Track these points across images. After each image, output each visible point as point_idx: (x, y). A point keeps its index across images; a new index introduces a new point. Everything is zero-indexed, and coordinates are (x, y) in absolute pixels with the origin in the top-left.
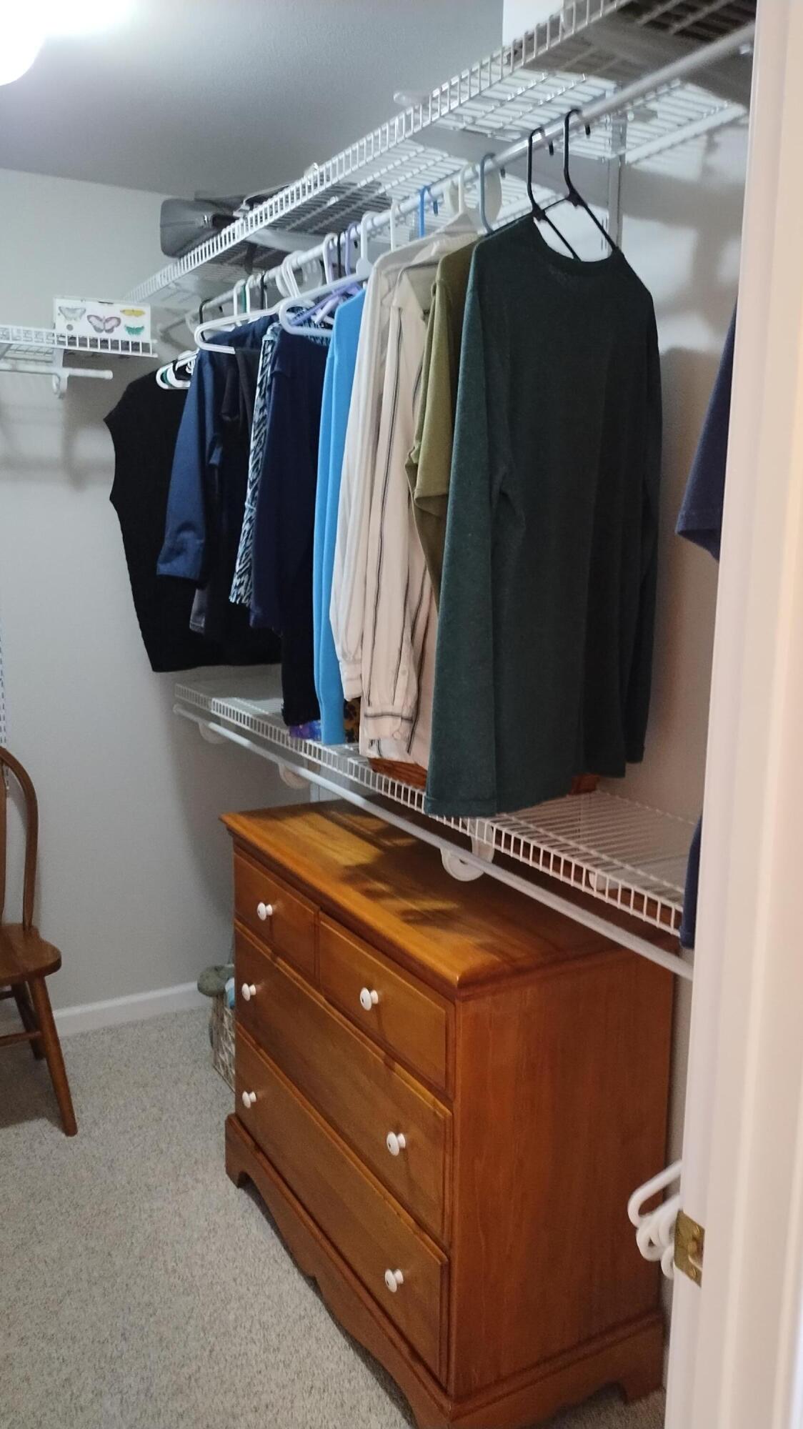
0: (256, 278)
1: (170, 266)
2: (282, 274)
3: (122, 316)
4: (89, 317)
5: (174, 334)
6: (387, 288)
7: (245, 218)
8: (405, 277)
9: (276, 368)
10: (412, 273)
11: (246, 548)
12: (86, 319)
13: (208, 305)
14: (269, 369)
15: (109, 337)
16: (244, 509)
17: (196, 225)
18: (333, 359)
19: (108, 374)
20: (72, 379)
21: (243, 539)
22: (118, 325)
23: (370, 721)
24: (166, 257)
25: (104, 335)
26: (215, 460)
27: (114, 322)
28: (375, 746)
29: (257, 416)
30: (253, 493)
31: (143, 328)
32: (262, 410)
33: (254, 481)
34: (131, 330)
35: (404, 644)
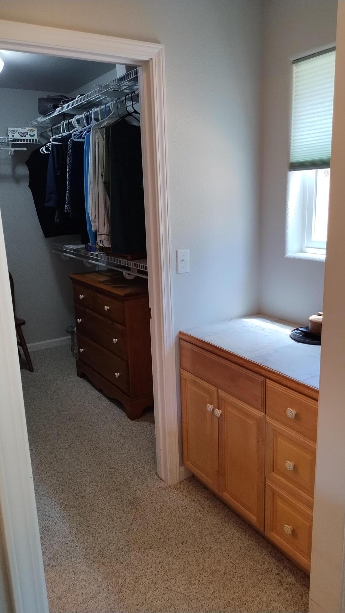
0: (67, 121)
1: (42, 117)
2: (74, 121)
3: (28, 132)
4: (18, 132)
5: (44, 134)
6: (95, 133)
7: (62, 107)
8: (99, 131)
9: (72, 150)
10: (101, 130)
11: (68, 197)
12: (18, 133)
13: (54, 127)
14: (70, 150)
15: (25, 138)
16: (67, 187)
17: (49, 107)
18: (85, 148)
19: (25, 149)
20: (15, 151)
21: (67, 195)
22: (27, 135)
23: (99, 236)
24: (40, 115)
25: (23, 138)
26: (58, 174)
27: (26, 134)
28: (101, 243)
29: (68, 163)
30: (68, 183)
31: (35, 135)
32: (69, 161)
33: (69, 179)
34: (31, 136)
35: (106, 217)
